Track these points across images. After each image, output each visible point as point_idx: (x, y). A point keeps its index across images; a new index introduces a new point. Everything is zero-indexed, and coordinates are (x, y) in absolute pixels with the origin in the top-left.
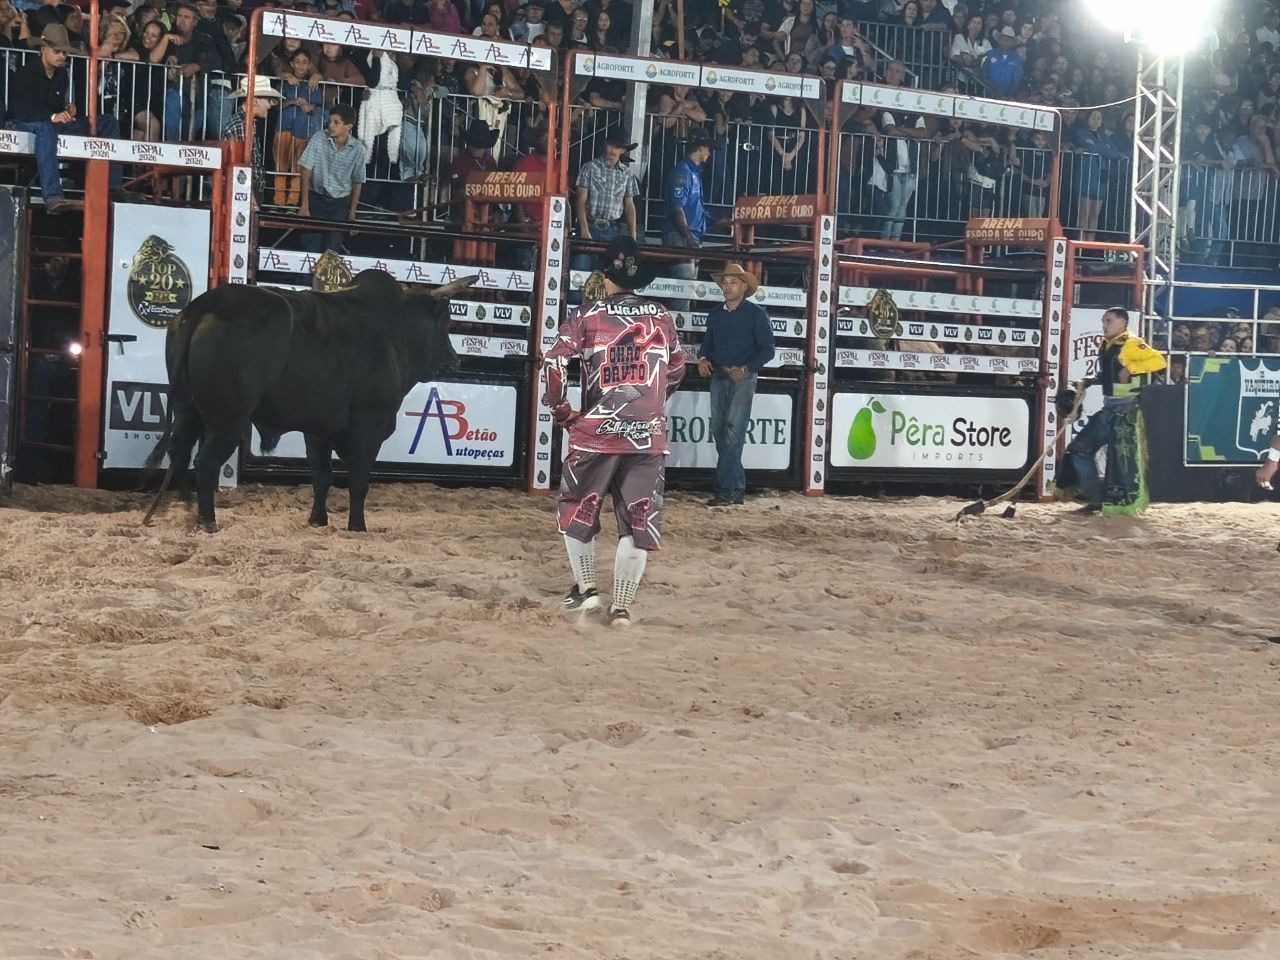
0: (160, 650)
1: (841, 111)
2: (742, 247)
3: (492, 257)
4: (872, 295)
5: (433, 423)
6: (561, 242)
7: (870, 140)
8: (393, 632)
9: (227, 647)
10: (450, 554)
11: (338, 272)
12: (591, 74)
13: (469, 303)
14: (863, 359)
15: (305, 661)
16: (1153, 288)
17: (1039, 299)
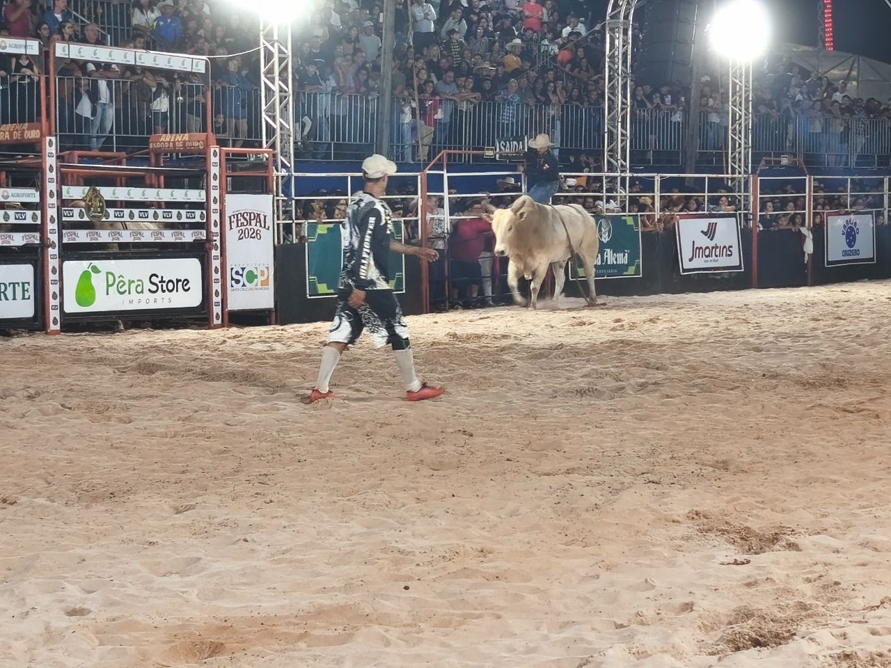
1: (55, 63)
4: (86, 191)
14: (82, 236)
16: (280, 178)
17: (203, 189)
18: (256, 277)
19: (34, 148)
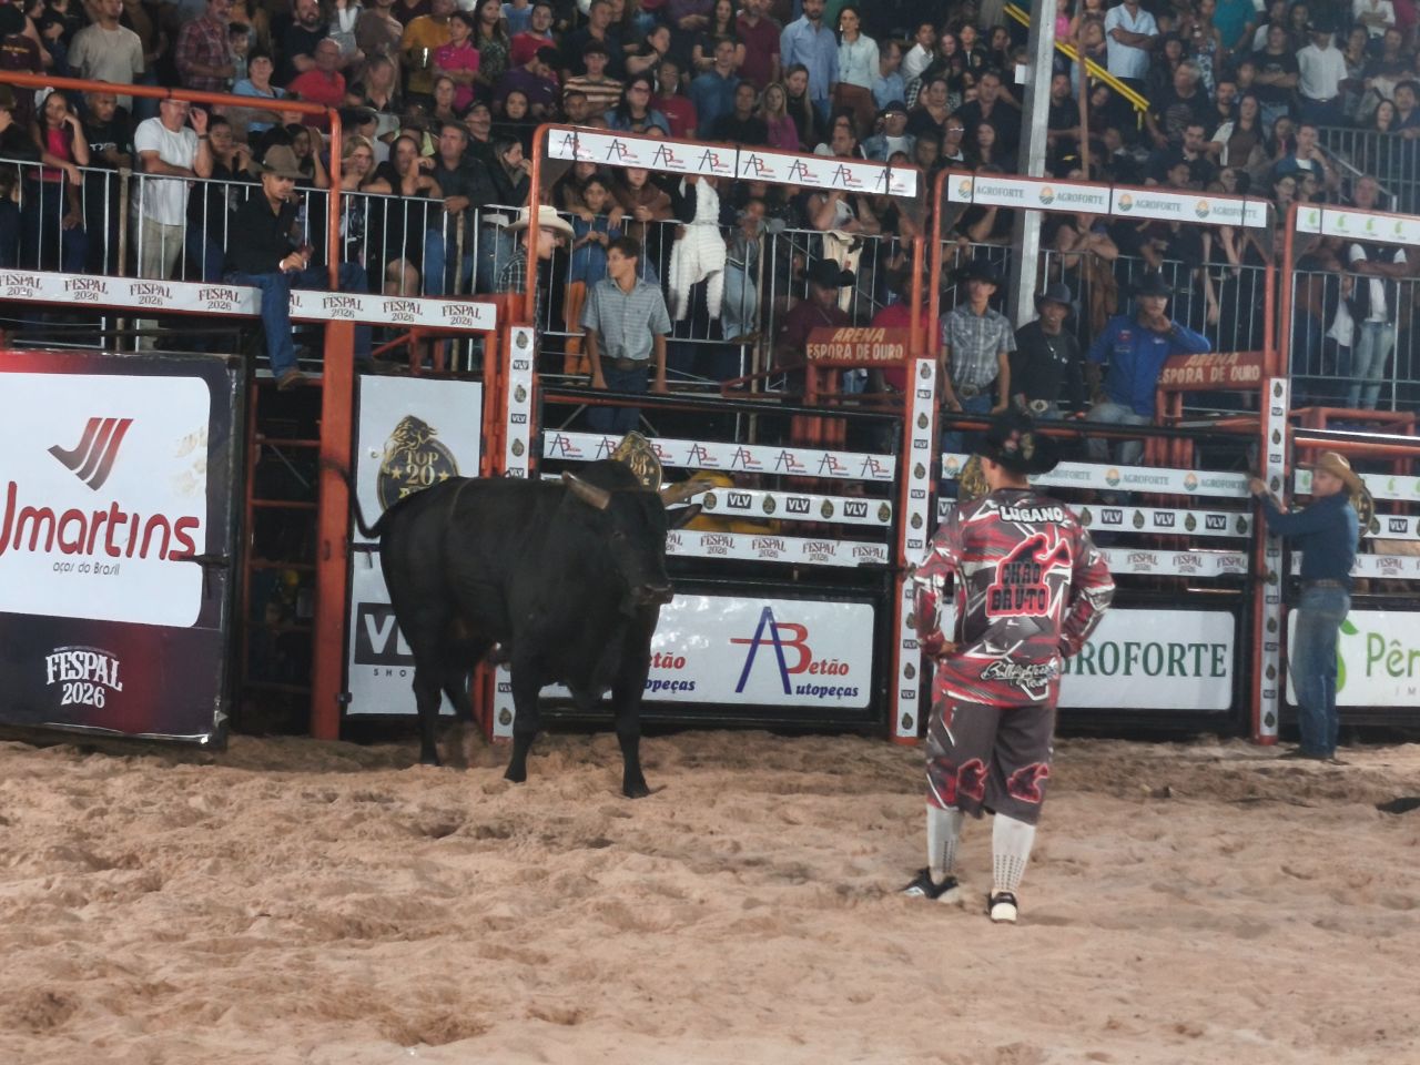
0: (421, 948)
1: (1295, 243)
2: (1166, 420)
3: (842, 437)
5: (766, 653)
6: (930, 416)
7: (1333, 280)
8: (717, 924)
9: (505, 944)
10: (790, 822)
11: (645, 460)
12: (968, 200)
13: (813, 498)
15: (605, 963)
19: (1250, 398)
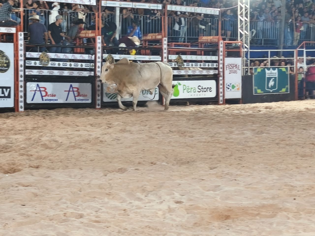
0: (8, 154)
1: (167, 12)
2: (145, 46)
4: (177, 57)
6: (100, 47)
8: (64, 147)
9: (24, 153)
12: (106, 5)
13: (79, 63)
14: (175, 72)
16: (244, 52)
17: (217, 56)
18: (235, 87)
19: (159, 42)
